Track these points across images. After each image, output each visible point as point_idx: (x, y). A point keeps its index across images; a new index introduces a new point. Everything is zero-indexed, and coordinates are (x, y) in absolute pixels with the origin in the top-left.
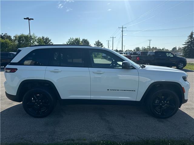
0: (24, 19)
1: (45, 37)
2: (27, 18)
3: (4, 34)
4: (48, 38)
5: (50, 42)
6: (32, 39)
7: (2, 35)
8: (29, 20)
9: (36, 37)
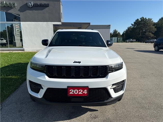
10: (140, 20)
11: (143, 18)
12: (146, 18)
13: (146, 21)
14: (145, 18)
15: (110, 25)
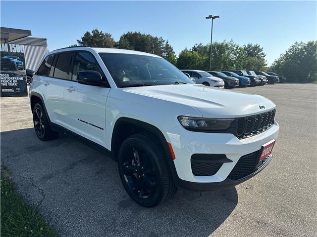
0: (207, 18)
1: (253, 46)
2: (210, 17)
3: (198, 45)
4: (258, 46)
5: (260, 53)
6: (228, 49)
7: (196, 46)
8: (214, 18)
9: (234, 46)
10: (92, 34)
11: (97, 31)
12: (103, 33)
13: (102, 37)
14: (100, 32)
15: (45, 39)
